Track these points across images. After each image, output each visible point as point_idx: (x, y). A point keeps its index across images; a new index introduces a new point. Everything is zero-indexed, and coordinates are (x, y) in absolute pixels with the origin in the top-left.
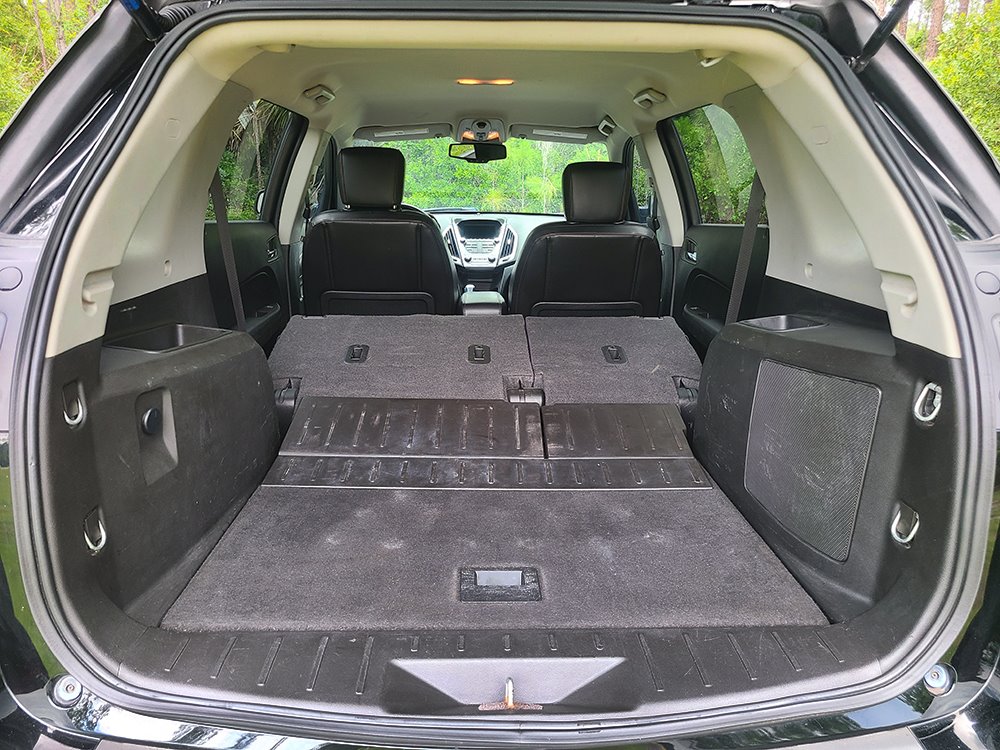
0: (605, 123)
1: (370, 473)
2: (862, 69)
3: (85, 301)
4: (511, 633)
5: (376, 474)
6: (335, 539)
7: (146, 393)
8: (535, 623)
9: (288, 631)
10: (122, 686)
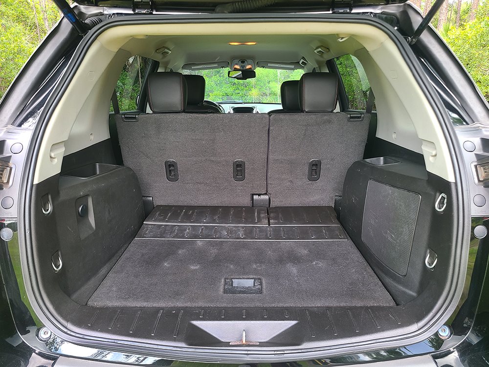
0: (302, 60)
1: (186, 232)
2: (414, 43)
3: (51, 157)
4: (247, 309)
5: (188, 233)
6: (168, 264)
7: (80, 198)
8: (258, 304)
9: (144, 307)
10: (69, 332)
